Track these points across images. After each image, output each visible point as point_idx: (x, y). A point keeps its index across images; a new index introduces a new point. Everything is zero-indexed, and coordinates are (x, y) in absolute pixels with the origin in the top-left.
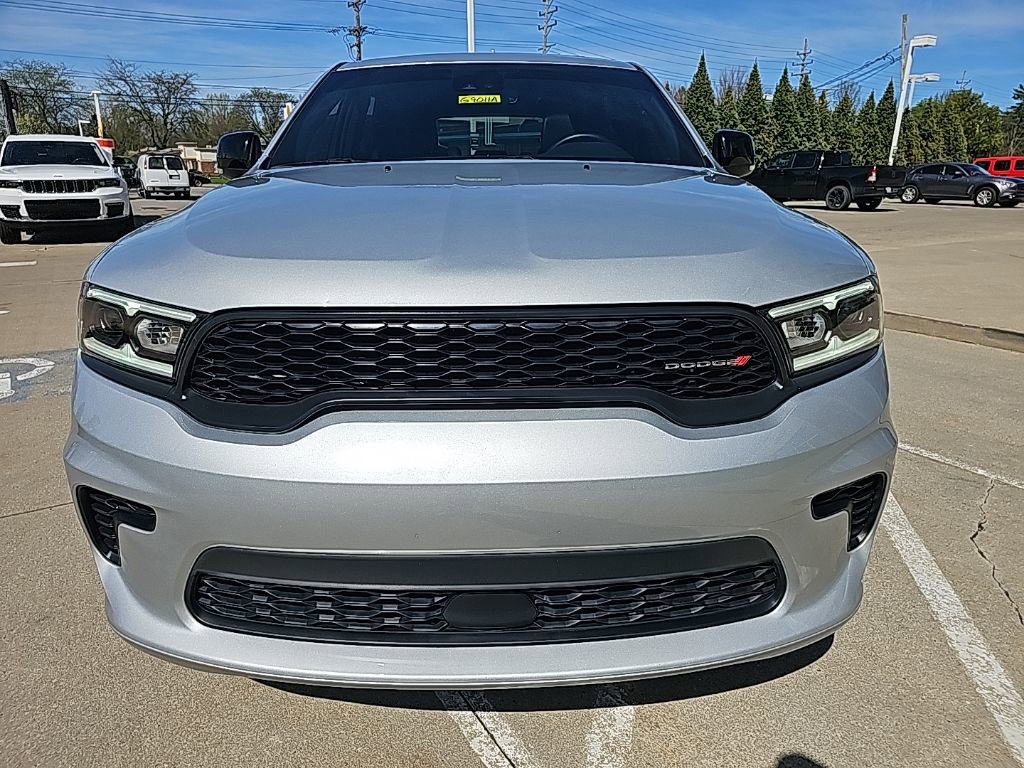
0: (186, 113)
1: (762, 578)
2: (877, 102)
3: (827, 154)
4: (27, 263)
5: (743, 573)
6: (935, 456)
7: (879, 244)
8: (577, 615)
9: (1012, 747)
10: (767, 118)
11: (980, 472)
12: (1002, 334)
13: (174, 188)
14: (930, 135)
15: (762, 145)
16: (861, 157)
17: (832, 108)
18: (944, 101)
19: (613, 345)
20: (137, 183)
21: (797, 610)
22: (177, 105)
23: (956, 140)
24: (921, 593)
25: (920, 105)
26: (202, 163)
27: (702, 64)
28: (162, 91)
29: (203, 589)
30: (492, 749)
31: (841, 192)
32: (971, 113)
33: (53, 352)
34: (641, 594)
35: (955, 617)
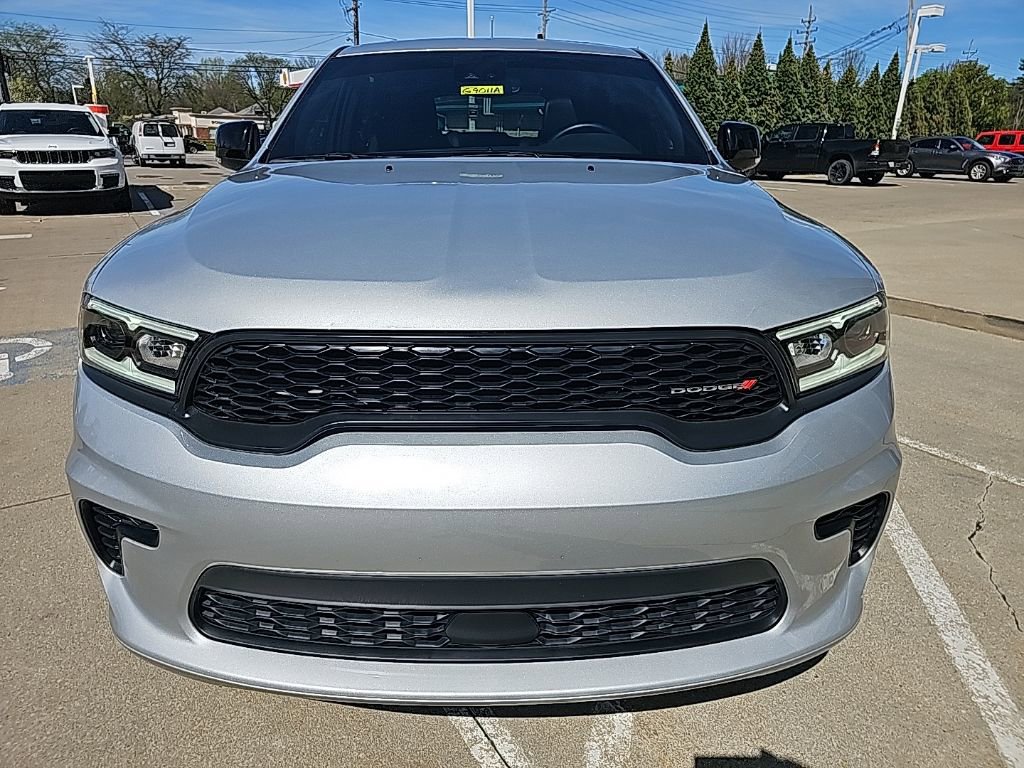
0: (180, 78)
1: (764, 595)
2: (882, 74)
3: (830, 127)
4: (23, 236)
5: (743, 591)
6: (935, 451)
7: (881, 222)
8: (578, 633)
9: (1007, 758)
10: (770, 89)
11: (980, 468)
12: (1002, 321)
13: (170, 155)
14: (934, 107)
15: (764, 116)
16: (864, 129)
17: (836, 79)
18: (950, 71)
19: (618, 370)
20: (131, 150)
21: (797, 627)
22: (170, 69)
23: (961, 112)
24: (919, 596)
25: (925, 75)
26: (197, 129)
27: (705, 33)
28: (157, 56)
29: (207, 603)
30: (493, 757)
31: (843, 166)
32: (977, 85)
33: (50, 332)
34: (643, 613)
35: (952, 621)
